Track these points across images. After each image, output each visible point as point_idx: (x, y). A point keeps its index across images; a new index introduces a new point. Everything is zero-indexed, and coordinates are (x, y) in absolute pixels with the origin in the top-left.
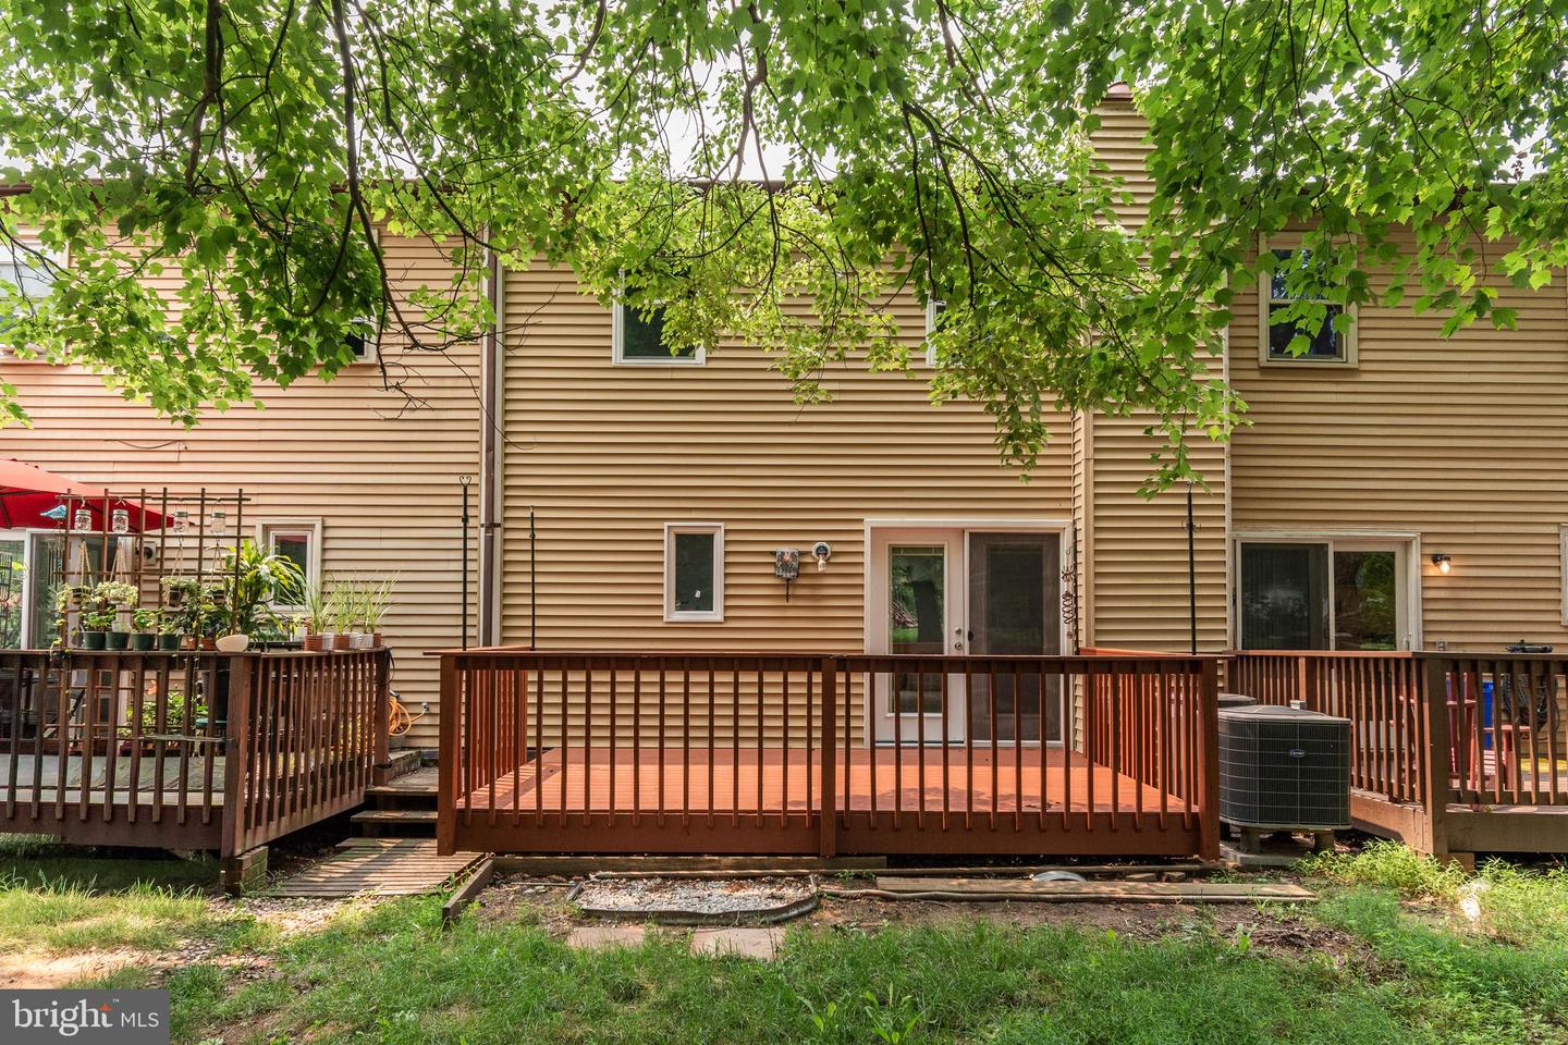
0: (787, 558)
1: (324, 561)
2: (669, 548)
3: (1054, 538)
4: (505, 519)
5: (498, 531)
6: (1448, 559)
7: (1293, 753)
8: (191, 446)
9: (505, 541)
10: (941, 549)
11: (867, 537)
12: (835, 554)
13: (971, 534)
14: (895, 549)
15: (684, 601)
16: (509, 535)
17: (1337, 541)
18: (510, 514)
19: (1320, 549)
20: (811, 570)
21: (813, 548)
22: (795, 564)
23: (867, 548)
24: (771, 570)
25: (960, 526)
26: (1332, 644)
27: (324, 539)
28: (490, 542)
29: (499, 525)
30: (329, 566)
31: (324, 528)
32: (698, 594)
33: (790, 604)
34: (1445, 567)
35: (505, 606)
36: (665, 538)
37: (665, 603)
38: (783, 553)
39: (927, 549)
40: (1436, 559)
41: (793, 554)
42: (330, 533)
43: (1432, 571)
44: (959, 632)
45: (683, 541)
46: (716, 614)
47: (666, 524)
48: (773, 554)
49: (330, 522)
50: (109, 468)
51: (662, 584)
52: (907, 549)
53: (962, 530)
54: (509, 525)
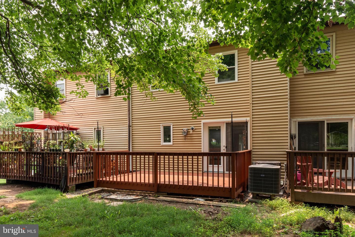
0: (185, 130)
1: (103, 134)
4: (132, 125)
5: (131, 127)
7: (262, 175)
8: (84, 114)
10: (220, 127)
11: (202, 125)
12: (195, 129)
13: (226, 123)
14: (209, 127)
16: (133, 128)
17: (327, 120)
19: (323, 122)
20: (190, 133)
21: (191, 128)
22: (186, 132)
23: (202, 128)
24: (181, 133)
25: (224, 121)
27: (103, 130)
28: (129, 130)
30: (104, 135)
31: (103, 128)
32: (168, 139)
33: (186, 140)
35: (132, 142)
36: (161, 127)
37: (161, 141)
39: (217, 127)
42: (104, 129)
44: (224, 146)
45: (165, 128)
46: (171, 143)
47: (161, 124)
48: (182, 129)
49: (104, 127)
50: (72, 119)
51: (161, 137)
52: (212, 127)
53: (224, 122)
54: (133, 126)
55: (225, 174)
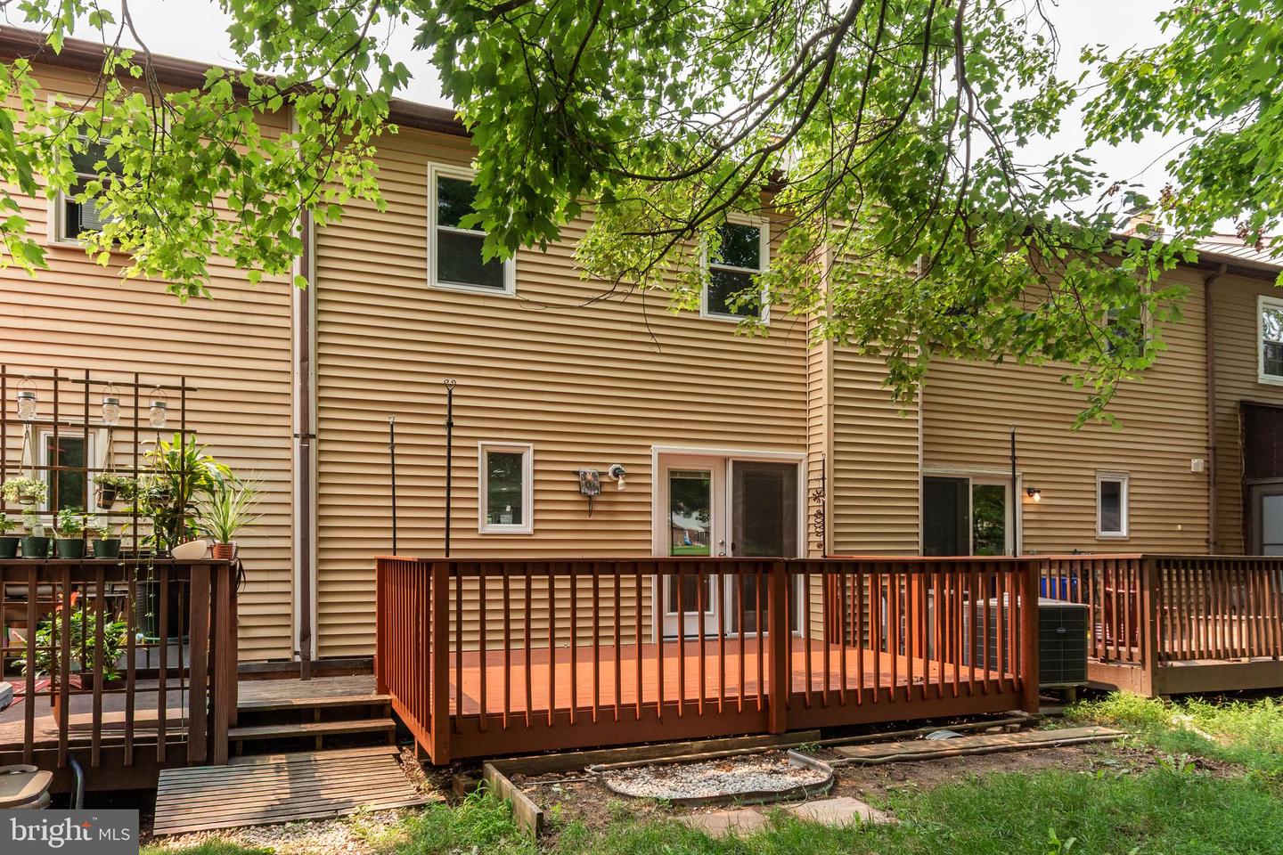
0: (589, 477)
2: (482, 464)
3: (793, 468)
4: (320, 430)
5: (313, 442)
6: (1039, 492)
7: (1059, 630)
9: (321, 452)
10: (708, 474)
11: (654, 462)
12: (630, 475)
13: (734, 462)
14: (673, 472)
15: (495, 515)
16: (324, 447)
17: (976, 476)
18: (324, 425)
19: (963, 482)
20: (607, 489)
21: (610, 470)
22: (596, 483)
23: (654, 471)
24: (575, 488)
25: (727, 455)
26: (971, 552)
28: (305, 453)
29: (314, 436)
32: (509, 509)
33: (591, 518)
34: (1037, 497)
35: (320, 518)
36: (479, 456)
37: (479, 516)
38: (585, 473)
39: (697, 473)
40: (1031, 492)
41: (593, 474)
42: (118, 437)
43: (1028, 500)
44: (722, 543)
45: (495, 459)
46: (526, 527)
47: (480, 443)
48: (577, 473)
51: (477, 499)
52: (683, 473)
53: (726, 459)
54: (324, 436)
55: (726, 643)
